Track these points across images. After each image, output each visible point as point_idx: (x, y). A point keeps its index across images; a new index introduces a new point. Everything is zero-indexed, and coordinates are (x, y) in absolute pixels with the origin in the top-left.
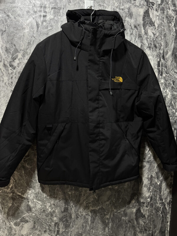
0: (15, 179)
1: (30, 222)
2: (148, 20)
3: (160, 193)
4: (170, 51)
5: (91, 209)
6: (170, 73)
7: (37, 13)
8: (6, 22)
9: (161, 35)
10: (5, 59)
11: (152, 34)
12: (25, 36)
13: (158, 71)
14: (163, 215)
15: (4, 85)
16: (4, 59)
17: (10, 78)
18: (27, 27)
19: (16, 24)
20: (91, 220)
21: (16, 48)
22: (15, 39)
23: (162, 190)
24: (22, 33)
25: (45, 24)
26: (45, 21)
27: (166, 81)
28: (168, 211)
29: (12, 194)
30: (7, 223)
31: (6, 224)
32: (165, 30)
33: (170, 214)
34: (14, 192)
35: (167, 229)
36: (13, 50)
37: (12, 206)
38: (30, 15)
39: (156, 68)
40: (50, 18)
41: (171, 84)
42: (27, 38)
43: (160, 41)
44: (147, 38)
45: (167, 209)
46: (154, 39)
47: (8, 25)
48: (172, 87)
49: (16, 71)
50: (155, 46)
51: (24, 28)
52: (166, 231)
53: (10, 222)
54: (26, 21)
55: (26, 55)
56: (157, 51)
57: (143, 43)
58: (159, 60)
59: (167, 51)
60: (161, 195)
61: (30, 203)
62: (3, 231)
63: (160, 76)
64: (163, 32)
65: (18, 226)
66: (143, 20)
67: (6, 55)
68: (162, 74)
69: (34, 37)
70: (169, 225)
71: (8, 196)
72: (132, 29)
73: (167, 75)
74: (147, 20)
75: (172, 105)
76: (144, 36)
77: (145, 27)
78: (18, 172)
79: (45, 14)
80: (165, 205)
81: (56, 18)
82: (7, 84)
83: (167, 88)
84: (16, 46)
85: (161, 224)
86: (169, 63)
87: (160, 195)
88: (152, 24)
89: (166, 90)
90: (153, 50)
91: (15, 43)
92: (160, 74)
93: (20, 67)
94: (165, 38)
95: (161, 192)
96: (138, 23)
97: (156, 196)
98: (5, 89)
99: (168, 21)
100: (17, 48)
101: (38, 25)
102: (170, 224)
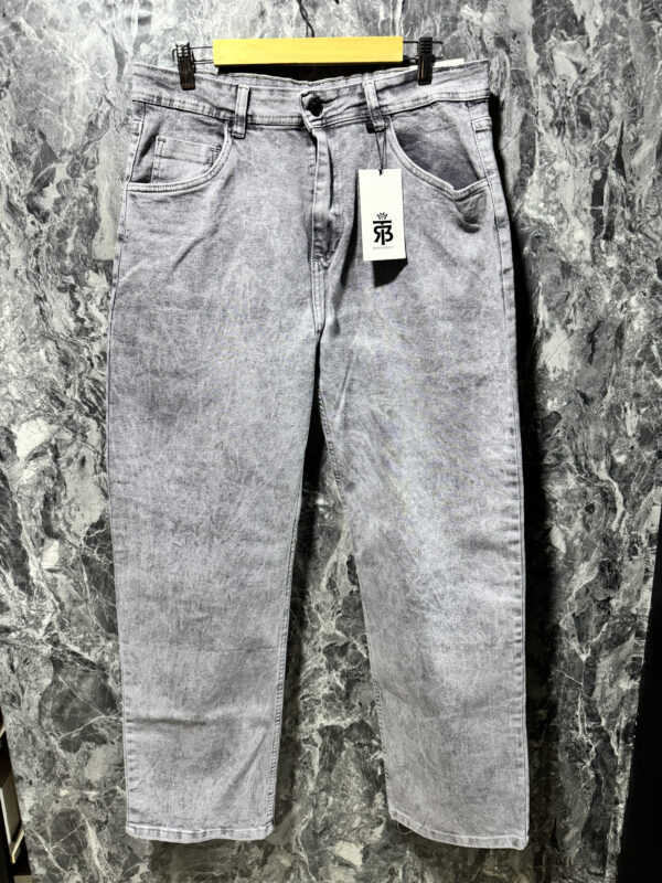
0: (58, 599)
1: (113, 743)
2: (555, 9)
3: (591, 694)
4: (647, 137)
5: (321, 725)
6: (648, 231)
7: (116, 9)
8: (10, 51)
9: (613, 70)
10: (12, 186)
11: (572, 67)
12: (76, 99)
13: (592, 220)
14: (597, 776)
15: (12, 280)
16: (7, 187)
17: (31, 253)
18: (84, 67)
19: (42, 55)
20: (321, 760)
21: (45, 144)
22: (44, 110)
23: (599, 681)
24: (66, 89)
25: (145, 49)
26: (146, 39)
27: (628, 260)
28: (620, 761)
29: (50, 646)
30: (38, 739)
31: (34, 740)
32: (628, 48)
33: (627, 774)
34: (58, 641)
35: (616, 825)
36: (36, 153)
37: (51, 685)
38: (92, 20)
39: (585, 210)
40: (165, 27)
41: (649, 275)
42: (84, 106)
43: (606, 98)
44: (549, 89)
45: (617, 754)
46: (582, 91)
47: (18, 63)
48: (655, 288)
49: (51, 229)
50: (586, 120)
51: (73, 71)
52: (611, 835)
53: (47, 737)
54: (77, 44)
55: (83, 169)
56: (592, 138)
57: (533, 109)
58: (598, 175)
59: (636, 140)
60: (595, 701)
61: (110, 682)
62: (27, 763)
63: (603, 242)
64: (620, 59)
65: (75, 751)
66: (535, 13)
67: (16, 172)
68: (613, 234)
69: (109, 102)
70: (622, 812)
71: (37, 653)
72: (485, 51)
73: (632, 236)
74: (553, 13)
75: (653, 358)
76: (536, 78)
77: (541, 39)
78: (69, 578)
79: (144, 13)
80: (608, 739)
81: (185, 27)
82: (20, 273)
83: (630, 289)
84: (48, 137)
85: (592, 805)
86: (644, 186)
87: (589, 701)
88: (573, 26)
89: (625, 300)
90: (573, 137)
91: (42, 126)
92: (603, 232)
93: (63, 213)
94: (629, 84)
95: (593, 689)
96: (513, 24)
97: (570, 704)
98: (17, 293)
99: (647, 12)
100: (51, 143)
101: (120, 56)
102: (628, 808)
